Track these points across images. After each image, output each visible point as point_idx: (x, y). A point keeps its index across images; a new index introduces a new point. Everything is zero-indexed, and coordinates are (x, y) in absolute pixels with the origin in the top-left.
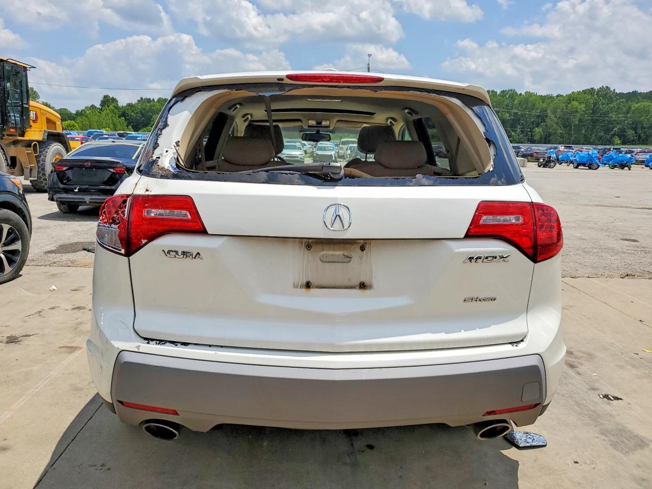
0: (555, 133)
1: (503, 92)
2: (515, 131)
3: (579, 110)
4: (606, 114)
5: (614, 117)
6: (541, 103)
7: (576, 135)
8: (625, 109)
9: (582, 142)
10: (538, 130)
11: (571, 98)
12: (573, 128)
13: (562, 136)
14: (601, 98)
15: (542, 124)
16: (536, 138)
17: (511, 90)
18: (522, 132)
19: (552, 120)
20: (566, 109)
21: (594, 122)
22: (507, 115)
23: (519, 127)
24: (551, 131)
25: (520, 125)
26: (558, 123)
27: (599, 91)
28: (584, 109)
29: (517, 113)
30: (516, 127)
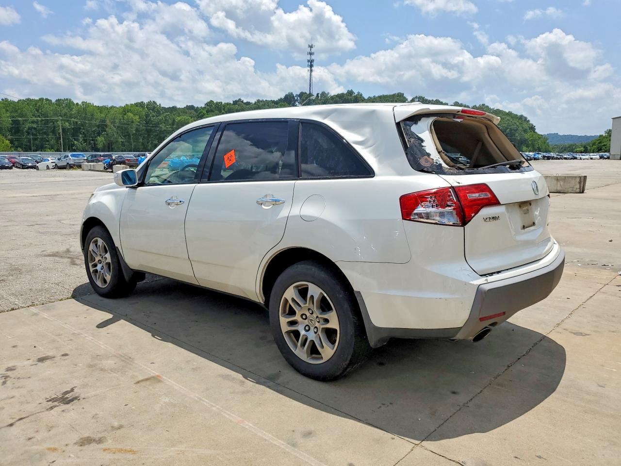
0: (117, 141)
1: (58, 101)
2: (77, 140)
3: (134, 121)
4: (157, 125)
5: (164, 128)
6: (99, 114)
7: (135, 143)
8: (170, 121)
9: (141, 150)
10: (100, 139)
11: (126, 110)
12: (132, 137)
13: (123, 144)
14: (151, 111)
15: (103, 133)
16: (100, 146)
17: (67, 99)
18: (85, 141)
19: (111, 129)
20: (123, 119)
21: (149, 132)
22: (67, 124)
23: (81, 136)
24: (112, 139)
25: (81, 133)
26: (118, 132)
27: (148, 105)
28: (139, 120)
29: (77, 122)
30: (78, 136)
